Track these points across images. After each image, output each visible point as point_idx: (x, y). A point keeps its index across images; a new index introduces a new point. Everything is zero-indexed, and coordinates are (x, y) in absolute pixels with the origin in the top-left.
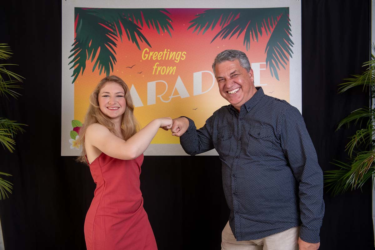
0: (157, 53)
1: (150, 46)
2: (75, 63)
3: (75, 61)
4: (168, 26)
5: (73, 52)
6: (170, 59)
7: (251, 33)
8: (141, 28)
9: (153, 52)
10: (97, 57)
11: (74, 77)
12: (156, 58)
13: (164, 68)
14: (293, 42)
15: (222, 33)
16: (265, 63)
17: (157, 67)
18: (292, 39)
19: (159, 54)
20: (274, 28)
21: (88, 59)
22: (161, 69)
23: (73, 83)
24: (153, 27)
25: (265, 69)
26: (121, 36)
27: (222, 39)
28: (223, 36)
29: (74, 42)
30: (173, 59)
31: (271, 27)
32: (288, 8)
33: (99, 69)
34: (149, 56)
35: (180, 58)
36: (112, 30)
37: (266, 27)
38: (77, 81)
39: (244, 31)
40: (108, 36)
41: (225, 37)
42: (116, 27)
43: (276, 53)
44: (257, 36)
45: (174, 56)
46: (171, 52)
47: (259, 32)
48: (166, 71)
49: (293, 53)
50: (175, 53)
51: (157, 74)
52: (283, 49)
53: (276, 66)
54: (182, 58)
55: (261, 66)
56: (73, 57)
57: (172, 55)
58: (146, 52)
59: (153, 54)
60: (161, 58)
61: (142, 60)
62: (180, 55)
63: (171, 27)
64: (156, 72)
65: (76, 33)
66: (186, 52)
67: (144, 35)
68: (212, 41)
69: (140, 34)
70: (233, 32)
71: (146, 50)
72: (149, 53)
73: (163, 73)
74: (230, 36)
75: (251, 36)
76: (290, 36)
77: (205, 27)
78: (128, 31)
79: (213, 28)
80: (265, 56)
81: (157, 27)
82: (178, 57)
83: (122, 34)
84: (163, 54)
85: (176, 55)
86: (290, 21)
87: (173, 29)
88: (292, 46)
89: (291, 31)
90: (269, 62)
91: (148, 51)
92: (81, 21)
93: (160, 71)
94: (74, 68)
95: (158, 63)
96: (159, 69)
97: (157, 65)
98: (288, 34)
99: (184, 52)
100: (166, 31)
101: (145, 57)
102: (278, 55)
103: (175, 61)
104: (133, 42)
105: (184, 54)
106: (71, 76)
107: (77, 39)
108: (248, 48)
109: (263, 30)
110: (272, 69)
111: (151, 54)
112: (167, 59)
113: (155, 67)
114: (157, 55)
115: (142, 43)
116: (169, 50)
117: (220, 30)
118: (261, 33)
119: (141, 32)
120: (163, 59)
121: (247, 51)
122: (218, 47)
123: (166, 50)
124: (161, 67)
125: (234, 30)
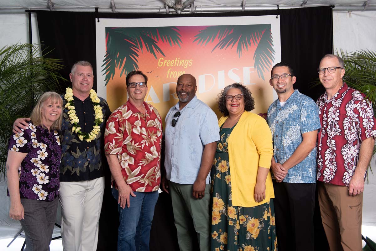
0: (170, 61)
1: (165, 56)
2: (106, 71)
3: (107, 69)
4: (178, 40)
5: (105, 61)
6: (180, 65)
7: (242, 44)
8: (157, 42)
9: (167, 61)
10: (124, 65)
11: (106, 81)
12: (169, 65)
13: (175, 73)
14: (275, 51)
15: (219, 45)
16: (254, 67)
17: (170, 72)
18: (274, 49)
19: (172, 61)
20: (260, 40)
21: (117, 67)
22: (173, 73)
23: (105, 86)
24: (166, 41)
25: (253, 72)
26: (141, 49)
27: (220, 49)
28: (220, 47)
29: (105, 54)
30: (183, 65)
31: (257, 39)
32: (270, 25)
33: (125, 75)
34: (163, 63)
35: (188, 64)
36: (134, 44)
37: (254, 39)
38: (108, 84)
39: (237, 43)
40: (132, 49)
41: (222, 48)
42: (138, 42)
43: (262, 59)
44: (247, 46)
45: (183, 64)
46: (181, 60)
47: (248, 43)
48: (177, 75)
49: (275, 59)
50: (183, 60)
51: (170, 77)
52: (267, 56)
53: (262, 69)
54: (189, 65)
55: (251, 70)
56: (105, 66)
57: (182, 62)
58: (161, 61)
59: (167, 62)
60: (173, 65)
61: (159, 67)
62: (188, 62)
63: (181, 41)
64: (170, 76)
65: (107, 47)
66: (192, 59)
67: (159, 47)
68: (212, 51)
69: (157, 47)
70: (228, 43)
71: (162, 59)
72: (163, 61)
73: (175, 76)
74: (226, 46)
75: (242, 46)
76: (272, 46)
77: (206, 40)
78: (147, 45)
79: (213, 40)
80: (254, 62)
81: (169, 41)
82: (186, 64)
83: (142, 47)
84: (175, 61)
85: (184, 62)
86: (272, 35)
87: (182, 42)
88: (274, 54)
89: (273, 42)
90: (256, 66)
91: (163, 60)
92: (111, 37)
93: (172, 75)
94: (106, 74)
95: (171, 69)
96: (172, 73)
97: (170, 71)
98: (270, 44)
99: (190, 60)
100: (176, 44)
101: (160, 64)
102: (263, 60)
103: (184, 67)
104: (151, 53)
105: (191, 61)
106: (104, 81)
107: (108, 52)
108: (240, 55)
109: (251, 41)
110: (259, 72)
111: (165, 62)
112: (178, 65)
113: (168, 72)
114: (170, 62)
115: (158, 54)
116: (179, 59)
117: (219, 42)
118: (250, 44)
119: (157, 45)
120: (175, 65)
121: (240, 57)
122: (217, 56)
123: (177, 58)
124: (173, 72)
125: (229, 42)
